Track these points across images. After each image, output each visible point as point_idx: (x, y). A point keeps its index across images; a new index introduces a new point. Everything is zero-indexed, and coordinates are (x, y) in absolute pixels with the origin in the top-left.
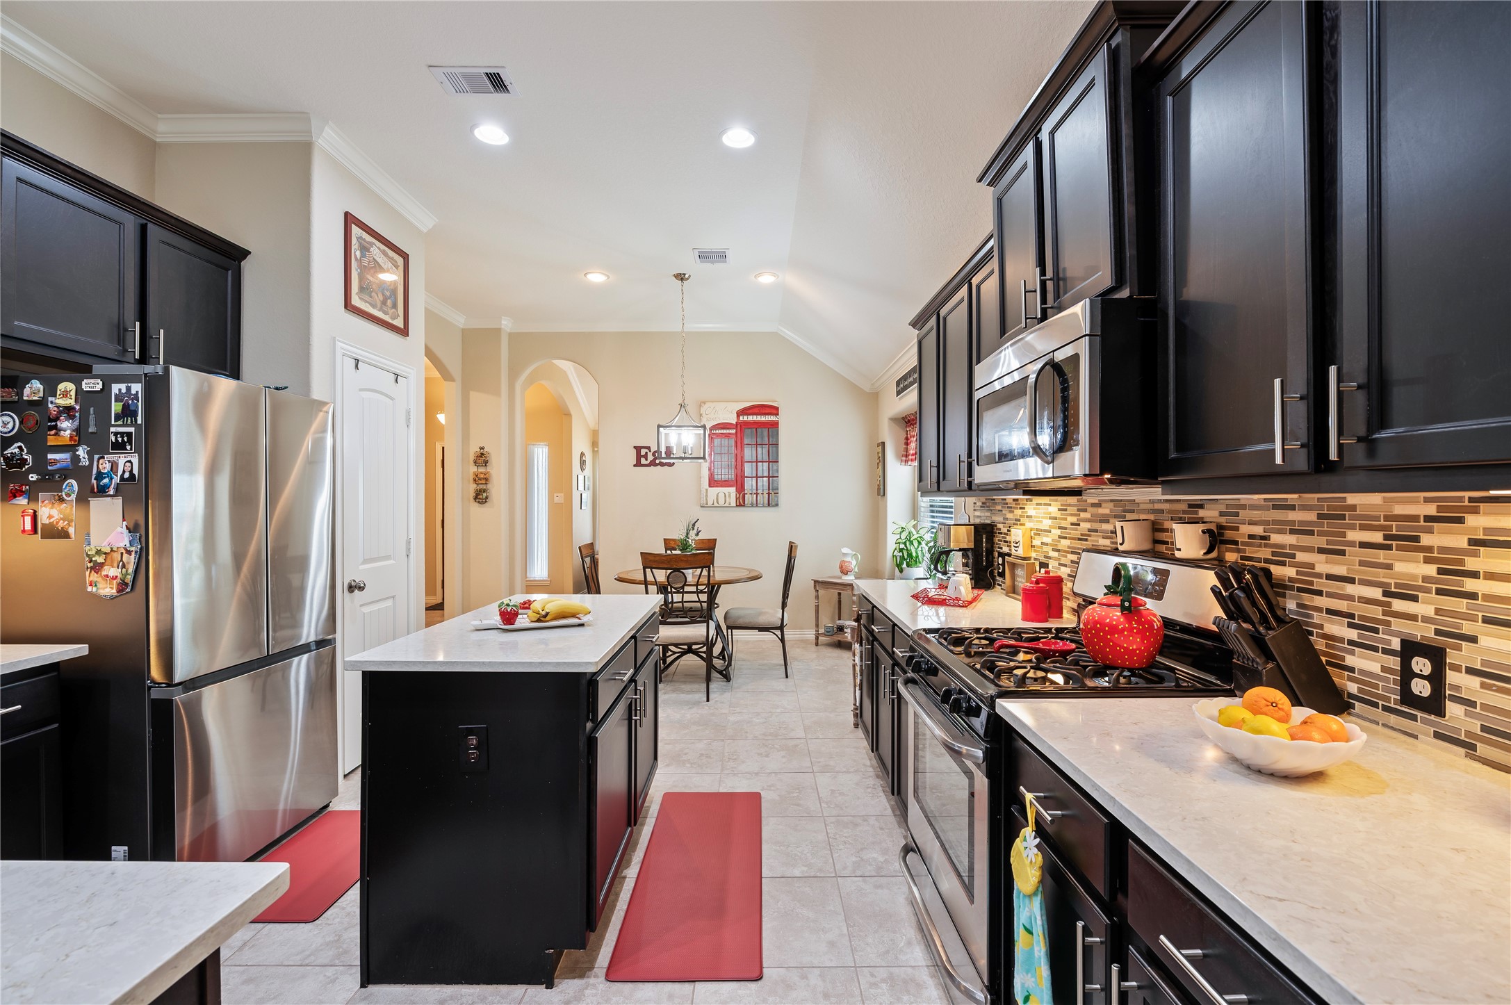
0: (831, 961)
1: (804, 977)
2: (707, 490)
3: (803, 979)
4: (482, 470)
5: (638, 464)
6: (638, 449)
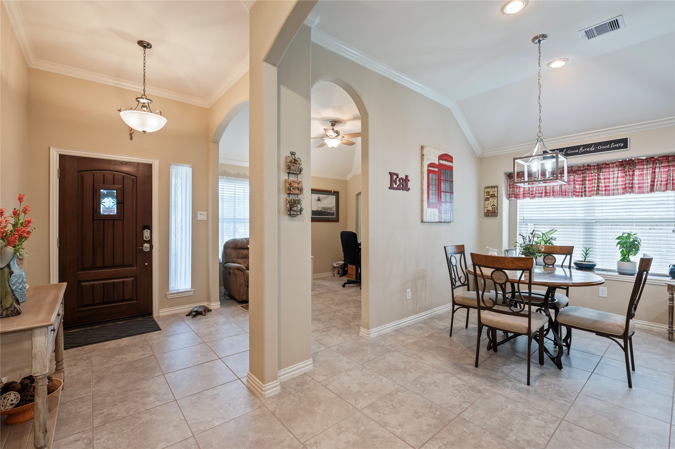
2: (426, 209)
4: (292, 178)
5: (391, 188)
6: (391, 174)
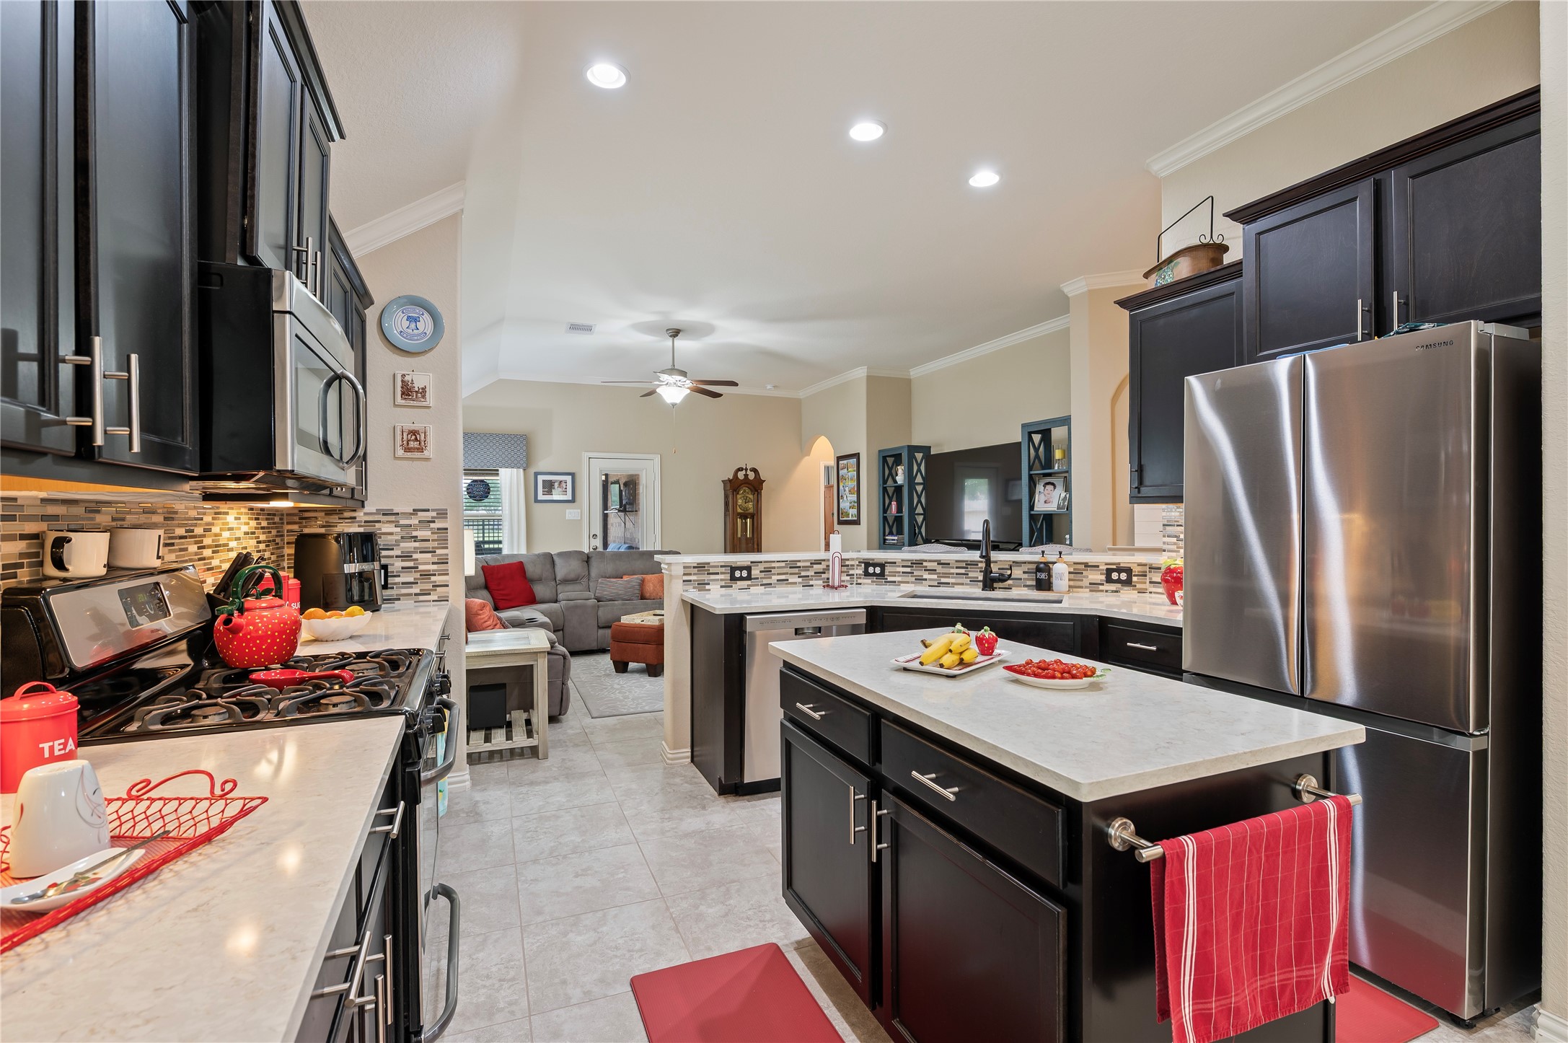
0: (557, 1016)
1: (587, 993)
3: (588, 991)
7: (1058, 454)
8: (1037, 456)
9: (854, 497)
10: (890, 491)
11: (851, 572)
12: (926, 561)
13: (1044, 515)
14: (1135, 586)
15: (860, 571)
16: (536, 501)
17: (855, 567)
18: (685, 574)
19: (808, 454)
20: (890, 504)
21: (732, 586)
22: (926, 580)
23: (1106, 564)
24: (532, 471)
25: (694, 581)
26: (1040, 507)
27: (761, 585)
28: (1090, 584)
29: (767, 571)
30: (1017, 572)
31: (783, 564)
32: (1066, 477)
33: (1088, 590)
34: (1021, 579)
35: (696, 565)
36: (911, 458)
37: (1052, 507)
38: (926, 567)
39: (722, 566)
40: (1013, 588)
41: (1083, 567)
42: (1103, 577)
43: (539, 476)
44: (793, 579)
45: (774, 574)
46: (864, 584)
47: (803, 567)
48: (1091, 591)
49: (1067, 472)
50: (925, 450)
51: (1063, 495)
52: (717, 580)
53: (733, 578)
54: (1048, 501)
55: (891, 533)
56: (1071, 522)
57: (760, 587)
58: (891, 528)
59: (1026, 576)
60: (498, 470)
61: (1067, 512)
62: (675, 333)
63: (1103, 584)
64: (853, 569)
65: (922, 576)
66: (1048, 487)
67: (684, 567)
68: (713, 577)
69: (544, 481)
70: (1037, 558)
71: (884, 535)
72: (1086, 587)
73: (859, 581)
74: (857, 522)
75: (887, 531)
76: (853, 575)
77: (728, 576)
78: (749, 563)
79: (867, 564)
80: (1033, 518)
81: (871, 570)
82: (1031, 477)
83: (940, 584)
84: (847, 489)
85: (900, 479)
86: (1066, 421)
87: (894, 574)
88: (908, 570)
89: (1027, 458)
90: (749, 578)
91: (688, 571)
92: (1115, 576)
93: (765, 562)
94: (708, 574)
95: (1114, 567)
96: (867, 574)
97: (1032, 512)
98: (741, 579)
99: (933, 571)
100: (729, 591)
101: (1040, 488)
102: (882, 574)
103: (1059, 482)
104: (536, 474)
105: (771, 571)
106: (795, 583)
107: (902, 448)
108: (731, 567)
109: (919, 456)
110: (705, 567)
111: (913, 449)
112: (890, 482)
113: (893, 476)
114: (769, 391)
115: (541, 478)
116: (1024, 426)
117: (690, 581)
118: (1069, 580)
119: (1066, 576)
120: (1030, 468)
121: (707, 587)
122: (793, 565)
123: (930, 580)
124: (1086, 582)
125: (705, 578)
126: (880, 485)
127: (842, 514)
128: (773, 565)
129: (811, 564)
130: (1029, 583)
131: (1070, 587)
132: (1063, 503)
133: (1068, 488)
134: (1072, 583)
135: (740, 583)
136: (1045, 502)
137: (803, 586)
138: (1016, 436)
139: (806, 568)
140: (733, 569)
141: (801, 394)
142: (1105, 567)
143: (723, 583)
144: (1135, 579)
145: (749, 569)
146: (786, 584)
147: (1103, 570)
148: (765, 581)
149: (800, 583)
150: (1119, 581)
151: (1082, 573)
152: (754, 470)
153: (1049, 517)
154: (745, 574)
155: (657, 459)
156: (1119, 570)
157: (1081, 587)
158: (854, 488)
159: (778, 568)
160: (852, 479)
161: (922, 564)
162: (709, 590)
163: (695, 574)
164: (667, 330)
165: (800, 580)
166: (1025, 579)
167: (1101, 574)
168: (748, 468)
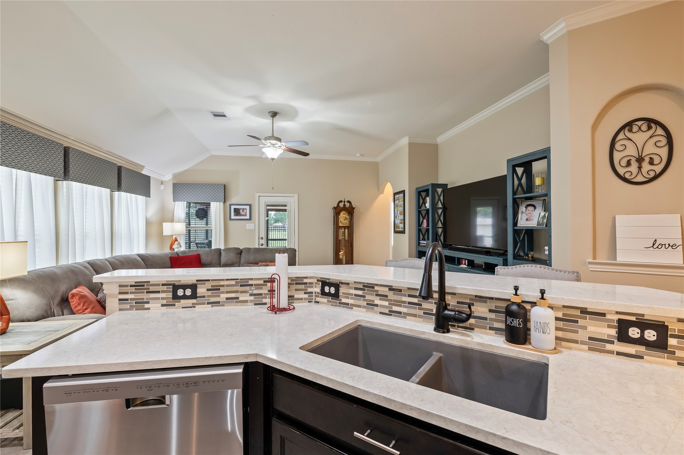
7: (538, 181)
8: (520, 184)
9: (402, 217)
10: (424, 213)
11: (309, 290)
12: (377, 285)
13: (526, 229)
14: (674, 353)
15: (318, 289)
16: (230, 219)
17: (314, 285)
18: (120, 293)
19: (383, 193)
20: (423, 221)
21: (174, 305)
22: (377, 305)
23: (618, 313)
24: (228, 203)
25: (131, 299)
26: (522, 223)
27: (208, 303)
28: (590, 338)
29: (215, 289)
30: (480, 310)
31: (233, 282)
32: (545, 200)
33: (586, 347)
34: (485, 319)
35: (133, 284)
36: (434, 191)
37: (533, 224)
38: (377, 291)
39: (163, 285)
40: (476, 329)
41: (578, 313)
42: (613, 332)
43: (232, 206)
44: (242, 297)
45: (223, 293)
46: (322, 303)
47: (256, 285)
48: (590, 349)
49: (546, 195)
50: (444, 186)
51: (543, 214)
52: (158, 299)
53: (176, 297)
54: (529, 219)
55: (424, 239)
56: (550, 237)
57: (206, 305)
58: (424, 236)
59: (493, 316)
60: (210, 203)
61: (546, 228)
62: (274, 114)
63: (612, 342)
64: (312, 287)
65: (373, 301)
66: (529, 208)
67: (120, 286)
68: (152, 295)
69: (235, 209)
70: (508, 293)
71: (419, 240)
72: (583, 343)
73: (318, 299)
74: (403, 232)
75: (421, 237)
76: (312, 293)
77: (170, 295)
78: (195, 282)
79: (324, 283)
80: (517, 232)
81: (327, 289)
82: (515, 201)
83: (391, 313)
84: (399, 212)
85: (428, 205)
86: (545, 155)
87: (348, 295)
88: (360, 293)
89: (511, 185)
90: (194, 296)
91: (124, 289)
92: (634, 332)
93: (212, 280)
94: (147, 292)
95: (633, 318)
96: (323, 293)
97: (516, 228)
98: (185, 297)
99: (384, 297)
100: (171, 310)
101: (522, 208)
102: (336, 296)
103: (539, 204)
104: (230, 205)
105: (219, 289)
106: (246, 301)
107: (428, 185)
108: (174, 285)
109: (439, 190)
110: (144, 286)
111: (435, 186)
112: (423, 208)
113: (424, 203)
114: (357, 157)
115: (233, 207)
116: (509, 161)
117: (127, 300)
118: (557, 329)
119: (553, 324)
120: (514, 193)
121: (146, 306)
122: (244, 283)
123: (382, 306)
124: (582, 335)
125: (145, 296)
126: (416, 209)
127: (396, 227)
128: (222, 283)
129: (264, 282)
130: (496, 325)
131: (557, 338)
132: (543, 220)
133: (547, 208)
134: (560, 334)
135: (184, 302)
136: (527, 220)
137: (255, 304)
138: (502, 170)
139: (258, 286)
140: (175, 287)
141: (378, 159)
142: (616, 317)
143: (165, 302)
144: (672, 342)
145: (194, 287)
146: (236, 302)
147: (612, 321)
148: (212, 300)
149: (251, 301)
150: (641, 341)
151: (577, 322)
152: (349, 202)
153: (530, 232)
154: (188, 292)
155: (296, 196)
156: (643, 325)
157: (576, 342)
158: (402, 211)
159: (228, 286)
160: (401, 206)
161: (373, 287)
162: (149, 309)
163: (131, 293)
164: (269, 112)
165: (252, 298)
166: (491, 319)
167: (609, 326)
168: (346, 201)
